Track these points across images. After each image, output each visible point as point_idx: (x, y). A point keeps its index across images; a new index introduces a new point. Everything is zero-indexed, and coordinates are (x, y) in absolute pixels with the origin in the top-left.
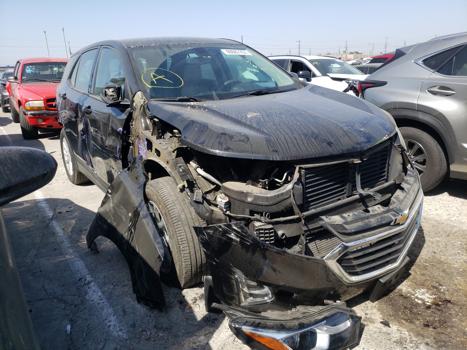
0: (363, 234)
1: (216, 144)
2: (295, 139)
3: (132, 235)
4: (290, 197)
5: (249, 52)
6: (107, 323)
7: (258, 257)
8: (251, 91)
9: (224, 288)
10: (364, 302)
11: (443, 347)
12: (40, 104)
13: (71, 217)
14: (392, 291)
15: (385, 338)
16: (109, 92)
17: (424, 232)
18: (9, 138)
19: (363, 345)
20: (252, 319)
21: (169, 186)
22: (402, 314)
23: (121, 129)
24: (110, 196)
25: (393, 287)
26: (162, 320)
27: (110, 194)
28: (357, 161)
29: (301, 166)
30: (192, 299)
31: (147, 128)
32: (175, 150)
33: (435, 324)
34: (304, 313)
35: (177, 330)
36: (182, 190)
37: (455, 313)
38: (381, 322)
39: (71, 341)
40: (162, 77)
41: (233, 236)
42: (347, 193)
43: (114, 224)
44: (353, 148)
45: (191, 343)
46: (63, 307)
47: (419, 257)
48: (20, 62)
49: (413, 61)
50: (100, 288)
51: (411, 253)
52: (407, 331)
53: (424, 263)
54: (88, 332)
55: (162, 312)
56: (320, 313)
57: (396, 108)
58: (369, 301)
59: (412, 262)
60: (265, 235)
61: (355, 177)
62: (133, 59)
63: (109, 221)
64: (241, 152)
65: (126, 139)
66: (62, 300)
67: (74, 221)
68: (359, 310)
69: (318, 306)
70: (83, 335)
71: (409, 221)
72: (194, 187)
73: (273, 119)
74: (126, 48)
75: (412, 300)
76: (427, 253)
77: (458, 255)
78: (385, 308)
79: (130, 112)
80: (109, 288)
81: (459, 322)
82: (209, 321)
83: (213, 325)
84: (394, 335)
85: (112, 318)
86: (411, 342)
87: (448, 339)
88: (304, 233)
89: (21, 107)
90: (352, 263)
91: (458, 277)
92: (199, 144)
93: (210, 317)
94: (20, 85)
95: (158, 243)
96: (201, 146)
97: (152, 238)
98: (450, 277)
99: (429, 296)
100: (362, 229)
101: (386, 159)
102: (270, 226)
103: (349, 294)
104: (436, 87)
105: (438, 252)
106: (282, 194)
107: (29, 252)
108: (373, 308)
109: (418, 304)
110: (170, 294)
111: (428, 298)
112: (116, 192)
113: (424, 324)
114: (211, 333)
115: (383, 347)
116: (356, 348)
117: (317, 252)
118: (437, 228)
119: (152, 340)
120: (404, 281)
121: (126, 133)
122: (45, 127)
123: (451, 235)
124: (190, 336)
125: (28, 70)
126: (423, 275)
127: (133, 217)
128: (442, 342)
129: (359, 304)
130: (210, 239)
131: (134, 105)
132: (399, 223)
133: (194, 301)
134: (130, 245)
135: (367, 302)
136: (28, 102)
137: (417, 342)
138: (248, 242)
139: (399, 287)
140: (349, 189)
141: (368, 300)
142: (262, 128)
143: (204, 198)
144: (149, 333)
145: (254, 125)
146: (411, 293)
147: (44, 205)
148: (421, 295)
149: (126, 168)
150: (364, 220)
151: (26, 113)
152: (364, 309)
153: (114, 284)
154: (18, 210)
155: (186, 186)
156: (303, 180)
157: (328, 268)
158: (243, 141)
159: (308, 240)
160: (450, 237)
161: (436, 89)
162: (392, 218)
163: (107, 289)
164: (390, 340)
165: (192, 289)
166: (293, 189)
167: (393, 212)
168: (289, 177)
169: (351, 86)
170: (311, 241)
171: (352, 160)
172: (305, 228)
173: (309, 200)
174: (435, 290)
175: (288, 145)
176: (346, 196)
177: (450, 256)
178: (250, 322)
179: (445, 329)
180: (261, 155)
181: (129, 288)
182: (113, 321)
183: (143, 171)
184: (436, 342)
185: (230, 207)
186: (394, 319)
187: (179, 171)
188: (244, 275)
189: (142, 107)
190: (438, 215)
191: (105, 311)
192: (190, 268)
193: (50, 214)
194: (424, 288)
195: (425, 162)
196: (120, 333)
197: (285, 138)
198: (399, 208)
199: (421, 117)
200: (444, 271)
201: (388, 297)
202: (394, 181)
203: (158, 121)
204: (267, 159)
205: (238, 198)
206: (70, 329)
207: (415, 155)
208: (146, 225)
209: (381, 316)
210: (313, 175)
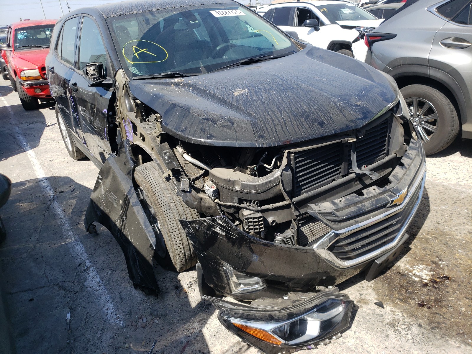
0: (356, 219)
1: (198, 131)
2: (284, 120)
3: (124, 223)
4: (279, 184)
5: (241, 12)
6: (105, 311)
7: (244, 251)
8: (242, 59)
9: (214, 278)
10: (360, 281)
11: (436, 329)
12: (35, 73)
13: (71, 196)
14: (389, 269)
15: (377, 320)
16: (90, 70)
17: (430, 199)
18: (10, 110)
19: (355, 328)
20: (241, 311)
21: (157, 173)
22: (398, 293)
23: (105, 111)
24: (100, 181)
25: (391, 264)
26: (158, 306)
27: (101, 179)
28: (353, 139)
29: (290, 151)
30: (188, 283)
31: (131, 110)
32: (159, 136)
33: (430, 303)
34: (294, 301)
35: (172, 317)
36: (168, 179)
37: (452, 291)
38: (375, 304)
39: (70, 331)
40: (145, 50)
41: (218, 230)
42: (342, 172)
43: (107, 211)
44: (347, 126)
45: (185, 330)
46: (63, 295)
47: (422, 229)
48: (12, 27)
49: (426, 9)
50: (99, 274)
51: (413, 225)
52: (401, 312)
53: (426, 236)
54: (86, 320)
55: (158, 298)
56: (310, 302)
57: (406, 64)
58: (365, 281)
59: (414, 235)
60: (254, 223)
61: (350, 155)
62: (114, 31)
63: (102, 208)
64: (225, 140)
65: (112, 121)
66: (62, 287)
67: (74, 201)
68: (354, 291)
69: (309, 293)
70: (81, 323)
71: (407, 200)
72: (181, 175)
73: (262, 96)
74: (105, 17)
75: (409, 277)
76: (430, 224)
77: (463, 225)
78: (381, 288)
79: (113, 92)
80: (107, 274)
81: (456, 301)
82: (203, 307)
83: (207, 311)
84: (387, 317)
85: (110, 306)
86: (404, 324)
87: (442, 320)
88: (296, 218)
89: (17, 76)
90: (345, 249)
91: (459, 251)
92: (180, 132)
93: (205, 303)
94: (13, 53)
95: (149, 232)
96: (183, 135)
97: (143, 227)
98: (451, 251)
99: (427, 273)
100: (354, 214)
101: (386, 132)
102: (260, 215)
103: (345, 275)
104: (451, 39)
105: (442, 222)
106: (270, 182)
107: (31, 236)
108: (368, 288)
109: (415, 281)
110: (167, 278)
111: (427, 275)
112: (107, 178)
113: (419, 303)
114: (204, 319)
115: (375, 330)
116: (348, 331)
117: (311, 234)
118: (443, 194)
119: (148, 327)
120: (403, 256)
121: (111, 114)
122: (44, 96)
123: (458, 202)
124: (185, 323)
125: (20, 36)
126: (424, 249)
127: (124, 204)
128: (436, 323)
129: (355, 284)
130: (196, 233)
131: (117, 85)
132: (396, 204)
133: (189, 285)
134: (123, 233)
135: (363, 282)
136: (23, 72)
137: (409, 323)
138: (234, 236)
139: (397, 263)
140: (344, 168)
141: (364, 279)
142: (249, 110)
143: (191, 186)
144: (145, 321)
145: (241, 106)
146: (408, 269)
147: (45, 184)
148: (419, 272)
149: (114, 152)
150: (357, 205)
151: (23, 83)
152: (359, 289)
153: (112, 269)
154: (20, 191)
155: (171, 175)
156: (293, 164)
157: (318, 257)
158: (226, 126)
159: (301, 224)
160: (457, 204)
161: (450, 41)
162: (388, 200)
163: (105, 274)
164: (382, 322)
165: (188, 273)
166: (281, 176)
167: (390, 193)
168: (278, 162)
169: (362, 34)
170: (303, 225)
171: (346, 139)
172: (297, 213)
173: (301, 184)
174: (434, 265)
175: (275, 128)
176: (342, 176)
177: (454, 226)
178: (239, 314)
179: (440, 309)
180: (245, 142)
181: (125, 274)
182: (110, 309)
183: (131, 156)
184: (430, 323)
185: (219, 194)
186: (389, 299)
187: (164, 159)
188: (232, 267)
189: (124, 87)
190: (447, 179)
191: (103, 298)
192: (184, 254)
193: (51, 194)
194: (423, 264)
195: (436, 122)
196: (117, 322)
197: (272, 120)
198: (397, 187)
199: (433, 73)
200: (446, 244)
201: (385, 275)
202: (395, 155)
203: (140, 103)
204: (253, 146)
205: (225, 186)
206: (69, 317)
207: (425, 115)
208: (136, 212)
209: (376, 297)
210: (303, 158)
